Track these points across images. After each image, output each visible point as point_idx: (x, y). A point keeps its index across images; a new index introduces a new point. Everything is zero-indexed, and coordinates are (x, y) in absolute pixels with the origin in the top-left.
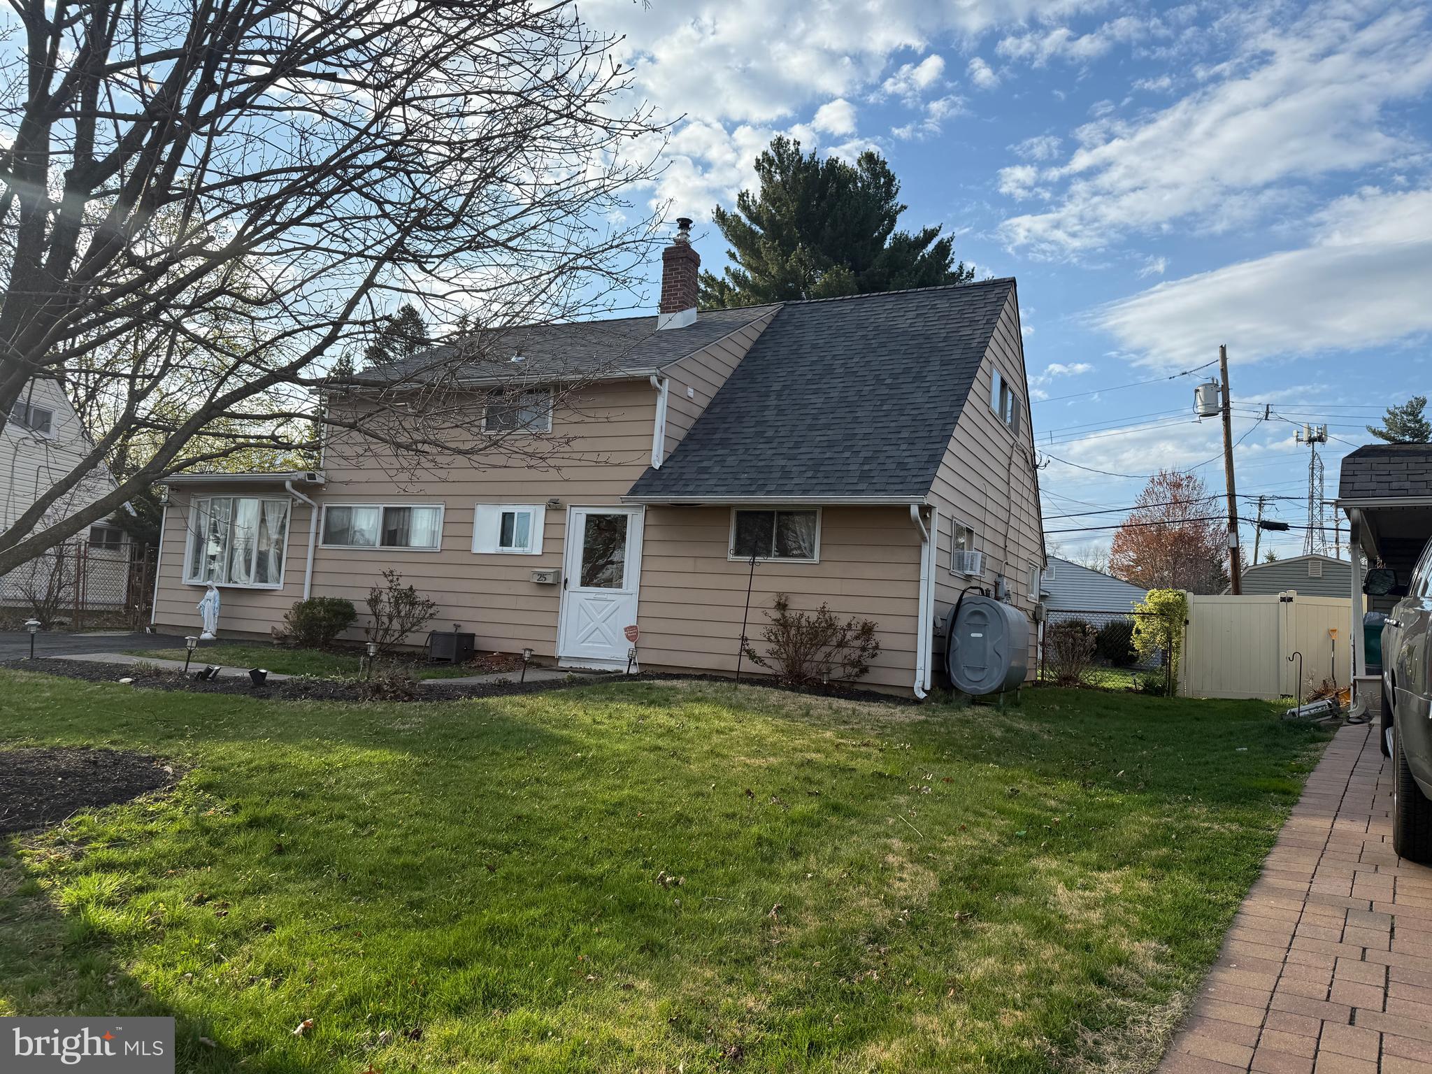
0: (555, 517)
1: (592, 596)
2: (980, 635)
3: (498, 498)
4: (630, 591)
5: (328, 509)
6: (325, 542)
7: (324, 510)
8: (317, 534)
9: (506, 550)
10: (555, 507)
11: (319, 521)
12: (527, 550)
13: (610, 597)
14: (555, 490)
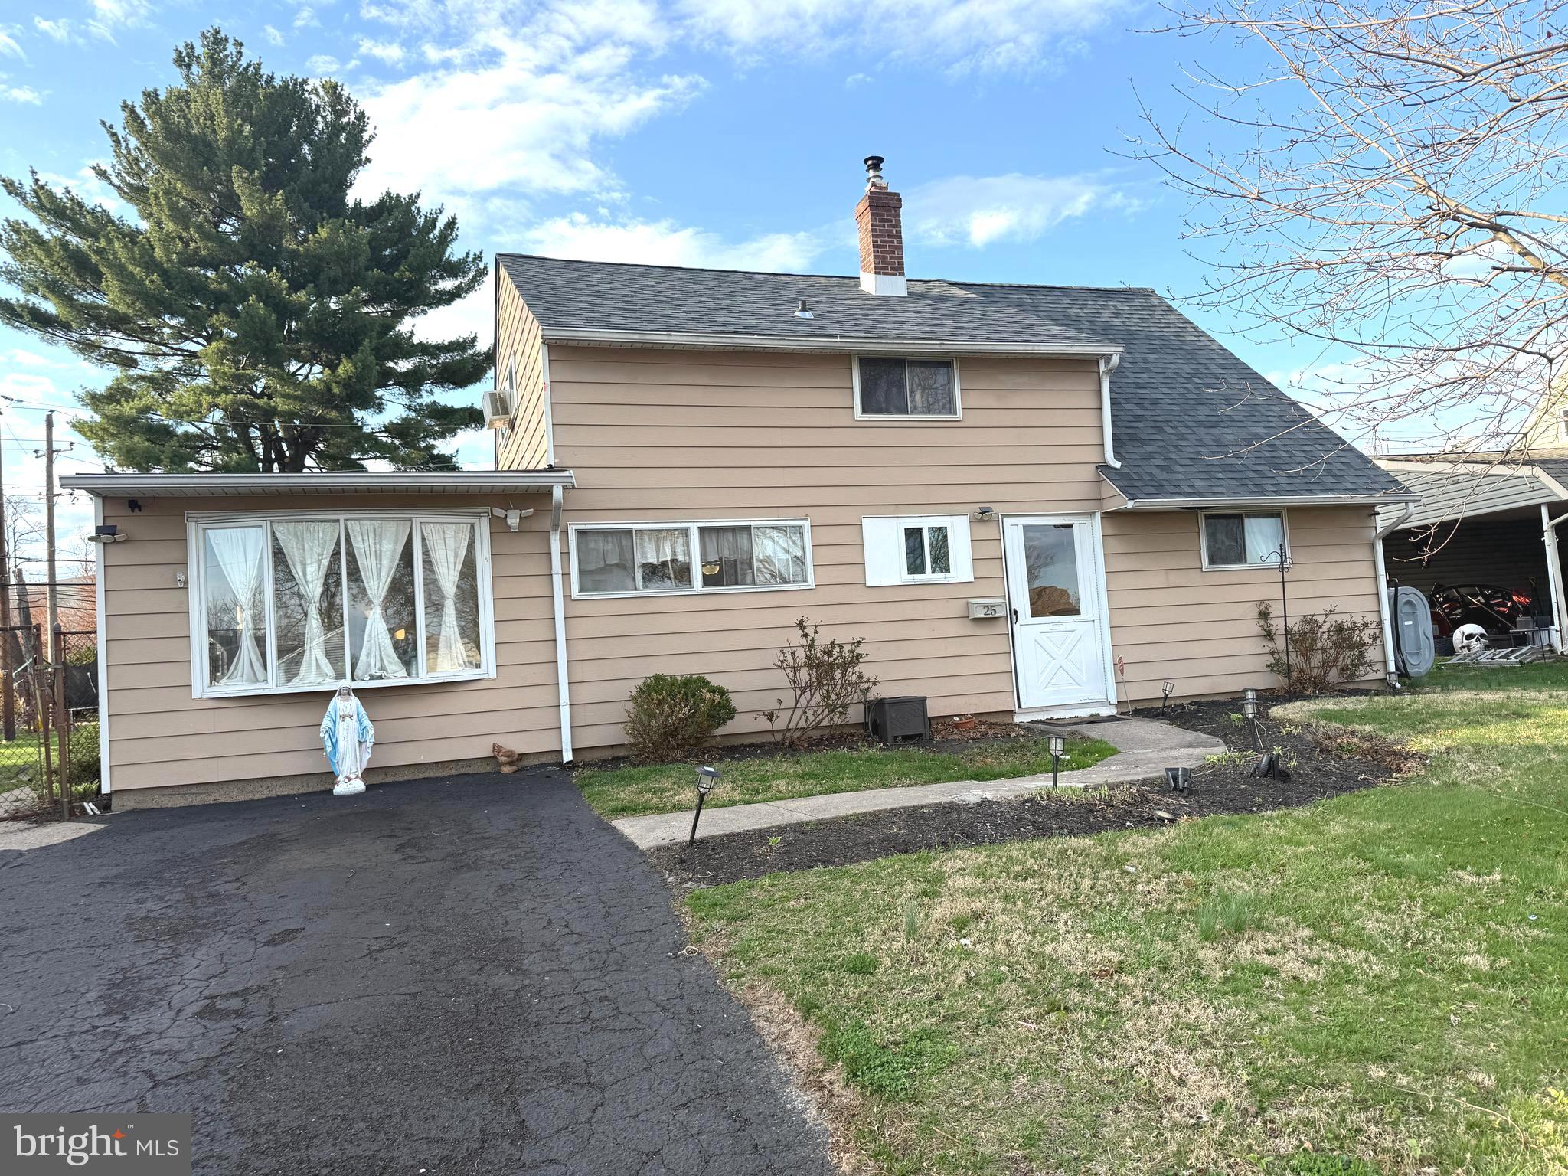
0: (986, 531)
1: (1046, 628)
2: (1411, 623)
3: (895, 508)
4: (1090, 616)
5: (581, 533)
6: (582, 590)
7: (572, 537)
8: (566, 575)
9: (919, 578)
10: (983, 516)
11: (565, 554)
12: (950, 577)
13: (1068, 627)
14: (981, 495)
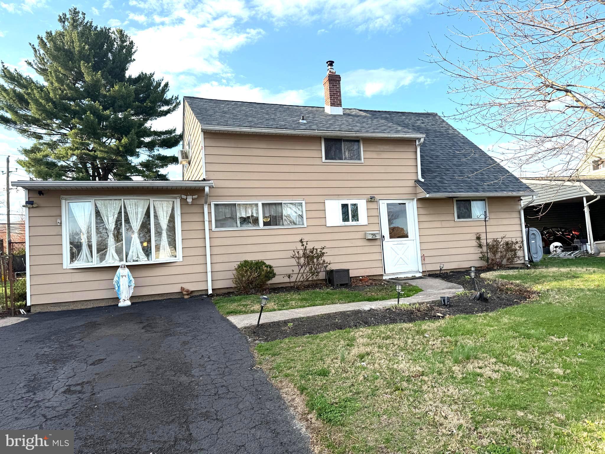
0: (373, 205)
1: (395, 243)
2: (534, 241)
3: (338, 196)
4: (412, 240)
5: (216, 205)
6: (216, 227)
7: (213, 207)
8: (210, 221)
9: (347, 223)
11: (210, 213)
12: (359, 223)
13: (404, 242)
14: (372, 192)
